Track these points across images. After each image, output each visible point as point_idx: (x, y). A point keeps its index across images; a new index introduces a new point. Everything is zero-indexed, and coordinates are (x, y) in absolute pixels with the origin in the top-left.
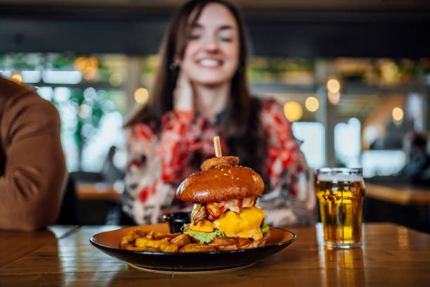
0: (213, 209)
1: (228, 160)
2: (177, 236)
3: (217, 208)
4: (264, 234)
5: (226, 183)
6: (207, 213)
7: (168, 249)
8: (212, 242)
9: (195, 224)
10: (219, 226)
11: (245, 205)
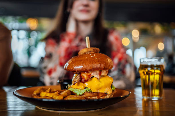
0: (85, 76)
1: (94, 49)
2: (64, 91)
3: (87, 75)
4: (113, 91)
5: (92, 61)
6: (81, 78)
7: (57, 98)
8: (83, 94)
9: (74, 84)
10: (88, 86)
11: (103, 74)
